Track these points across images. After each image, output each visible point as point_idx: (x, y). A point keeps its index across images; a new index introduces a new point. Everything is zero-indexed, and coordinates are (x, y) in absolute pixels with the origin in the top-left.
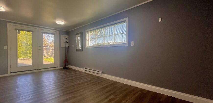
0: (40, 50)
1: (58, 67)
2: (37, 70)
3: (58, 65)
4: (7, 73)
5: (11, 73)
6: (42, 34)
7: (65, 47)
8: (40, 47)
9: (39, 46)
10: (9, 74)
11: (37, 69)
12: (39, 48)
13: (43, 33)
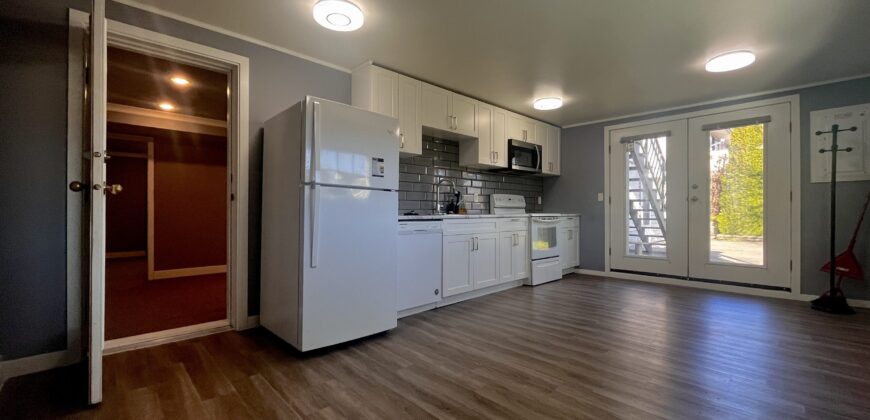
0: (694, 200)
1: (789, 290)
2: (684, 278)
3: (793, 280)
4: (603, 270)
5: (612, 270)
6: (704, 133)
7: (830, 180)
8: (695, 187)
9: (691, 185)
10: (607, 273)
11: (685, 275)
12: (693, 193)
13: (708, 128)
